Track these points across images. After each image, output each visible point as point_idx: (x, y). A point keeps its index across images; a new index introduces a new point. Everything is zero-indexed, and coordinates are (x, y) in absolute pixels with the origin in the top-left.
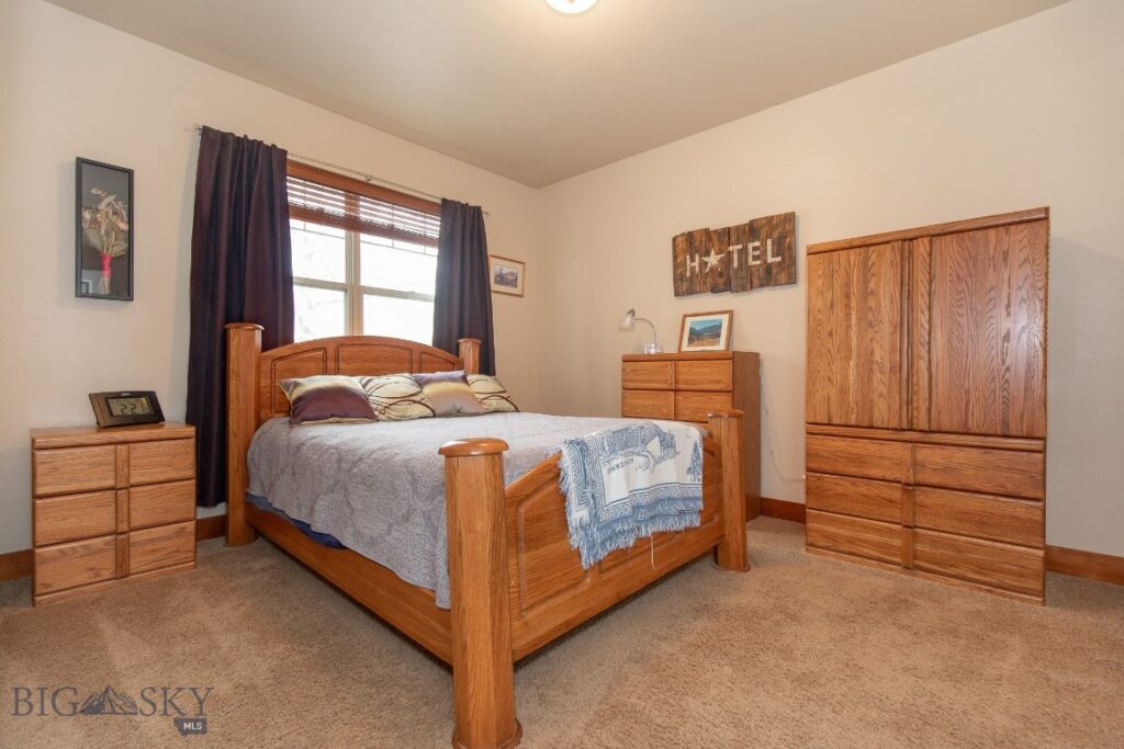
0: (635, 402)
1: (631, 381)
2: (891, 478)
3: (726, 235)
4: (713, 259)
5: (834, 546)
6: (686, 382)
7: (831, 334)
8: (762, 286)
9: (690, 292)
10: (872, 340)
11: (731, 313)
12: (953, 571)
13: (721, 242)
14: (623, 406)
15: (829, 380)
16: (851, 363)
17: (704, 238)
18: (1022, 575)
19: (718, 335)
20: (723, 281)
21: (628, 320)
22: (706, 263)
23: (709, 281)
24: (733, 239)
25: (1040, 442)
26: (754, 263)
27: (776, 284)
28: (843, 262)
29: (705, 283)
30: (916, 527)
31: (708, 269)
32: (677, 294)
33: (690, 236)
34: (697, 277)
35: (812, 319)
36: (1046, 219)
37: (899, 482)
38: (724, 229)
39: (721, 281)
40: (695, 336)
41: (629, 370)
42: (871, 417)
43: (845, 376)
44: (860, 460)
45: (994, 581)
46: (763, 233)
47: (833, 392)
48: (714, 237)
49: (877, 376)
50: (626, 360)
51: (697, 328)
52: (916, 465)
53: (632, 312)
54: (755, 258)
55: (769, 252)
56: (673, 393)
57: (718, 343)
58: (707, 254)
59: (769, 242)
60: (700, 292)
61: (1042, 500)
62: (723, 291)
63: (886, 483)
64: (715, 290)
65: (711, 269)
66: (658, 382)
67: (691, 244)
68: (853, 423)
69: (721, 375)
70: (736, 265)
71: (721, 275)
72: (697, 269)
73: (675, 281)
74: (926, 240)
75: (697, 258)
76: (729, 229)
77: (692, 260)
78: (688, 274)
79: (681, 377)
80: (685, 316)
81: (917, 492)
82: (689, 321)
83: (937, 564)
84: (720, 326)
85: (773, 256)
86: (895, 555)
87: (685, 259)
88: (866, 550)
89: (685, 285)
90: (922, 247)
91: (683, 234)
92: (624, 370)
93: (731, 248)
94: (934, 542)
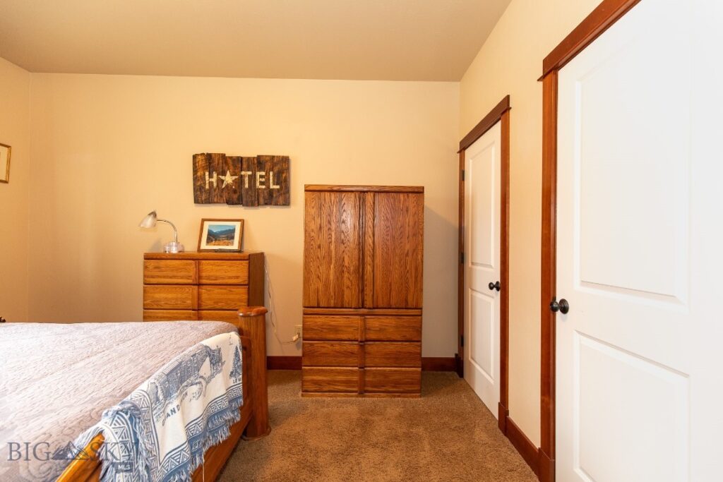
0: (157, 296)
1: (153, 277)
2: (353, 338)
3: (238, 163)
4: (229, 179)
5: (320, 388)
6: (208, 278)
7: (319, 247)
8: (266, 204)
9: (209, 201)
10: (344, 252)
11: (242, 221)
12: (383, 389)
13: (235, 166)
14: (144, 300)
15: (318, 277)
16: (332, 266)
17: (221, 161)
18: (412, 384)
19: (233, 238)
20: (236, 197)
21: (149, 221)
22: (223, 181)
23: (225, 195)
24: (245, 166)
25: (420, 310)
26: (260, 187)
27: (276, 204)
28: (327, 200)
29: (221, 196)
30: (366, 367)
31: (224, 186)
32: (197, 201)
33: (209, 157)
34: (215, 190)
35: (307, 235)
36: (423, 192)
37: (357, 341)
38: (238, 157)
39: (235, 196)
40: (212, 237)
41: (151, 267)
42: (342, 301)
43: (328, 275)
44: (335, 329)
45: (401, 390)
46: (268, 165)
47: (321, 286)
48: (230, 162)
49: (346, 275)
50: (148, 258)
51: (215, 231)
52: (366, 329)
53: (154, 214)
54: (262, 183)
55: (271, 181)
56: (196, 287)
57: (232, 244)
58: (224, 174)
59: (271, 174)
60: (217, 203)
61: (420, 341)
62: (236, 204)
63: (350, 342)
64: (230, 202)
65: (227, 186)
66: (182, 278)
67: (210, 163)
68: (332, 305)
69: (239, 272)
70: (247, 186)
71: (235, 192)
72: (215, 185)
73: (195, 190)
74: (372, 194)
75: (215, 175)
76: (242, 158)
77: (211, 176)
78: (207, 187)
79: (204, 274)
80: (203, 220)
81: (366, 346)
82: (207, 224)
83: (375, 387)
84: (233, 231)
85: (274, 184)
86: (354, 387)
87: (204, 174)
88: (339, 387)
89: (203, 195)
90: (369, 197)
91: (203, 154)
92: (146, 267)
93: (243, 173)
94: (375, 373)
